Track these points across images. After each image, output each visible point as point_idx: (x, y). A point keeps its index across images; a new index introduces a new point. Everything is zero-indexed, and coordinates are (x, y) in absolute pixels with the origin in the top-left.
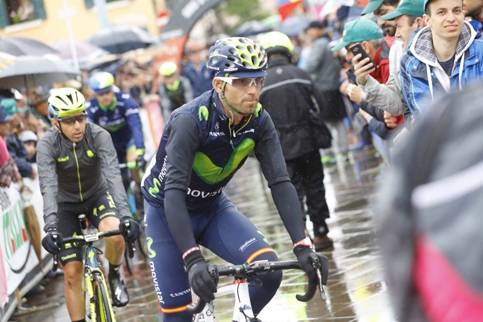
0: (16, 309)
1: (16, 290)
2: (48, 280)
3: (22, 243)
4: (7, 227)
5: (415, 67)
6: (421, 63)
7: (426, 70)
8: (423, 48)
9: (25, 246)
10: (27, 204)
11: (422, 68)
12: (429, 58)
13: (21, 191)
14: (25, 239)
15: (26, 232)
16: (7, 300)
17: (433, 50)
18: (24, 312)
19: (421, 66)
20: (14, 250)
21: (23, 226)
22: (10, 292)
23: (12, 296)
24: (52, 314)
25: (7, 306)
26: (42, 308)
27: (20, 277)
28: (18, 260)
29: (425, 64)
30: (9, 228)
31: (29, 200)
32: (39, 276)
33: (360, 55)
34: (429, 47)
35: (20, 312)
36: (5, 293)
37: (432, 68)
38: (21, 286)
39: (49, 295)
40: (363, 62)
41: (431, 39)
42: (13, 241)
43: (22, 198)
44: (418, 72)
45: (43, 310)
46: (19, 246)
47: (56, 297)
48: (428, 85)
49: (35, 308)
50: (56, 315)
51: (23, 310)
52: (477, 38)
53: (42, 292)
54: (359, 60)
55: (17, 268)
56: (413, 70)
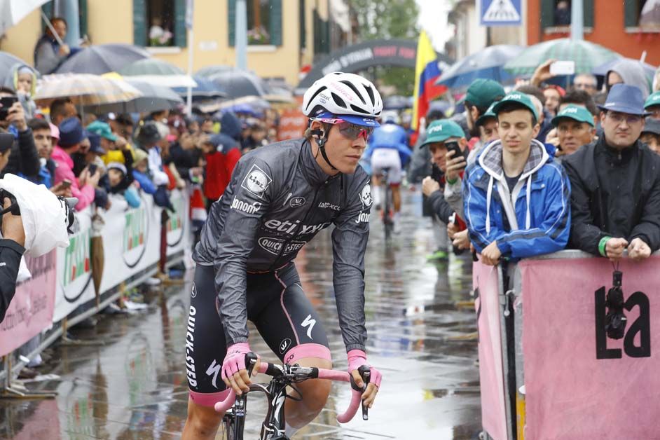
0: (60, 338)
1: (64, 318)
2: (103, 316)
3: (83, 273)
4: (71, 253)
5: (479, 177)
6: (486, 173)
7: (489, 180)
8: (492, 160)
9: (84, 277)
10: (97, 234)
11: (486, 178)
12: (495, 170)
13: (94, 218)
14: (87, 270)
15: (89, 261)
16: (50, 326)
17: (501, 163)
18: (67, 343)
19: (485, 176)
20: (73, 277)
21: (88, 256)
22: (56, 319)
23: (58, 324)
24: (97, 352)
25: (49, 332)
26: (87, 343)
27: (71, 307)
28: (74, 289)
29: (490, 176)
30: (74, 254)
31: (99, 231)
32: (93, 311)
33: (453, 152)
34: (497, 159)
35: (63, 342)
36: (50, 319)
37: (495, 181)
38: (70, 316)
39: (101, 332)
40: (456, 160)
41: (501, 152)
42: (74, 269)
43: (92, 227)
44: (480, 183)
45: (88, 345)
46: (79, 275)
47: (107, 335)
48: (486, 198)
49: (79, 342)
50: (101, 353)
51: (66, 341)
52: (548, 162)
53: (92, 327)
54: (452, 157)
55: (71, 296)
56: (477, 180)
